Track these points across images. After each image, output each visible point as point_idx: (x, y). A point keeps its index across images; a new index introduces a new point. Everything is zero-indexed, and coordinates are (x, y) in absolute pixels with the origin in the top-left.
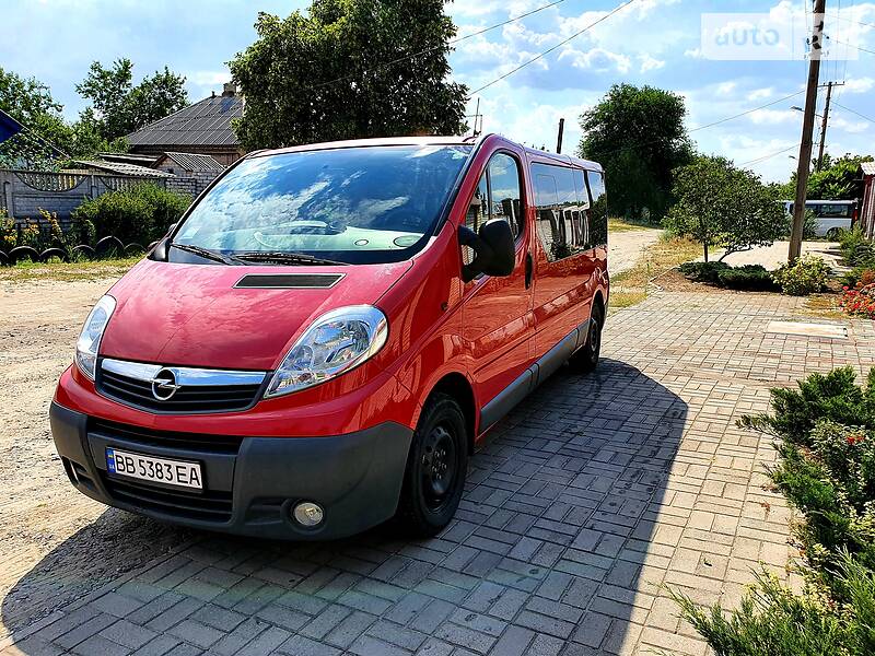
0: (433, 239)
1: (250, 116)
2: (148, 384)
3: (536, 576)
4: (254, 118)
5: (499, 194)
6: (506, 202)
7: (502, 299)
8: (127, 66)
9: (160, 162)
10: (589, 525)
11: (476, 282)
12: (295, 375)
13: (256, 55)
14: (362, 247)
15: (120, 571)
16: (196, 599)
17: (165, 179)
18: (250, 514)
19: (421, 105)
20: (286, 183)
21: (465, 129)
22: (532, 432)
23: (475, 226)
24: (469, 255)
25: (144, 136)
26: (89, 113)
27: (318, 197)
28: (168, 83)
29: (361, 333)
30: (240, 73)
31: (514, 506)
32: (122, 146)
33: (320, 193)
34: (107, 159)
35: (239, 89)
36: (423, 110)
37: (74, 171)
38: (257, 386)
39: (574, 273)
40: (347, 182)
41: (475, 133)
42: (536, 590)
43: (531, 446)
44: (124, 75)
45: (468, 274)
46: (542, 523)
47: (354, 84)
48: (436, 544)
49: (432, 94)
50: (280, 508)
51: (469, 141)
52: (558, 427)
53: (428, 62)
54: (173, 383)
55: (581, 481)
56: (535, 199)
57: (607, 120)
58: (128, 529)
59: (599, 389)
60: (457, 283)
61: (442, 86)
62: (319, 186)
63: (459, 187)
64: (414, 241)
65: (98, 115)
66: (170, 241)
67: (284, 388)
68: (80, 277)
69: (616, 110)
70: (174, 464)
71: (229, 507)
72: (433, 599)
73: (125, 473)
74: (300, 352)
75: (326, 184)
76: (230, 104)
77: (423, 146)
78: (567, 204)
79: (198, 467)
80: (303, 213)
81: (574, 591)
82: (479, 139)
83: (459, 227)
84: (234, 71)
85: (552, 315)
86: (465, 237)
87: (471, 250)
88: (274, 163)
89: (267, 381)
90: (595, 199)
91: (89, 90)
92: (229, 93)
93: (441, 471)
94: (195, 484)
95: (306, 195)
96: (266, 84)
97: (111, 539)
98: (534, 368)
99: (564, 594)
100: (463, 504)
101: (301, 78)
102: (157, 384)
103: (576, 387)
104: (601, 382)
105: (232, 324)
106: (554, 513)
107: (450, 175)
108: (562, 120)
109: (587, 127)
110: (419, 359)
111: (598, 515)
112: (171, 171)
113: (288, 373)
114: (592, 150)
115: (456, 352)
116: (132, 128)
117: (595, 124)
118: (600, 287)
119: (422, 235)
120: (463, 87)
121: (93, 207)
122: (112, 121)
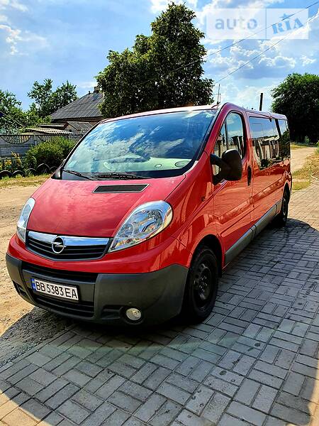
0: (196, 162)
1: (107, 102)
2: (50, 245)
3: (259, 348)
4: (108, 103)
5: (231, 134)
6: (235, 138)
7: (235, 190)
8: (49, 82)
9: (65, 126)
10: (287, 316)
11: (221, 184)
12: (125, 239)
13: (108, 72)
14: (159, 168)
15: (41, 340)
16: (78, 357)
17: (68, 135)
18: (103, 314)
19: (190, 91)
20: (123, 135)
21: (212, 101)
22: (253, 262)
23: (219, 154)
24: (216, 170)
25: (58, 114)
26: (34, 106)
27: (138, 141)
28: (68, 88)
29: (158, 216)
30: (101, 81)
31: (244, 305)
32: (48, 120)
33: (139, 139)
34: (42, 127)
35: (101, 89)
36: (192, 93)
37: (27, 134)
38: (105, 246)
39: (272, 174)
40: (153, 132)
41: (218, 103)
42: (259, 356)
43: (253, 269)
44: (48, 87)
45: (216, 180)
46: (261, 315)
47: (156, 83)
48: (202, 327)
49: (195, 84)
50: (118, 311)
51: (215, 108)
52: (266, 258)
53: (193, 69)
54: (62, 244)
55: (281, 290)
56: (252, 135)
57: (285, 92)
58: (46, 316)
59: (288, 236)
60: (210, 186)
61: (200, 80)
62: (139, 135)
63: (210, 133)
64: (186, 164)
65: (38, 106)
66: (63, 168)
67: (119, 247)
68: (29, 184)
69: (290, 86)
70: (64, 287)
71: (92, 309)
72: (201, 361)
73: (41, 291)
74: (127, 226)
75: (142, 134)
76: (98, 96)
77: (191, 111)
78: (267, 137)
79: (75, 289)
80: (131, 150)
81: (281, 358)
82: (220, 106)
83: (211, 155)
84: (98, 81)
85: (262, 197)
86: (214, 160)
87: (217, 167)
88: (117, 124)
89: (110, 243)
90: (282, 134)
91: (34, 95)
92: (96, 91)
93: (204, 288)
94: (74, 298)
95: (133, 140)
96: (114, 86)
97: (38, 321)
98: (253, 228)
99: (276, 360)
100: (217, 304)
101: (130, 81)
102: (54, 245)
103: (275, 235)
104: (288, 232)
105: (98, 210)
106: (266, 309)
107: (205, 127)
108: (262, 94)
109: (275, 96)
110: (191, 228)
111: (292, 311)
112: (70, 131)
113: (120, 239)
114: (278, 108)
115: (210, 221)
116: (53, 111)
117: (279, 94)
118: (287, 181)
119: (190, 160)
120: (211, 80)
121: (35, 150)
122: (44, 108)
